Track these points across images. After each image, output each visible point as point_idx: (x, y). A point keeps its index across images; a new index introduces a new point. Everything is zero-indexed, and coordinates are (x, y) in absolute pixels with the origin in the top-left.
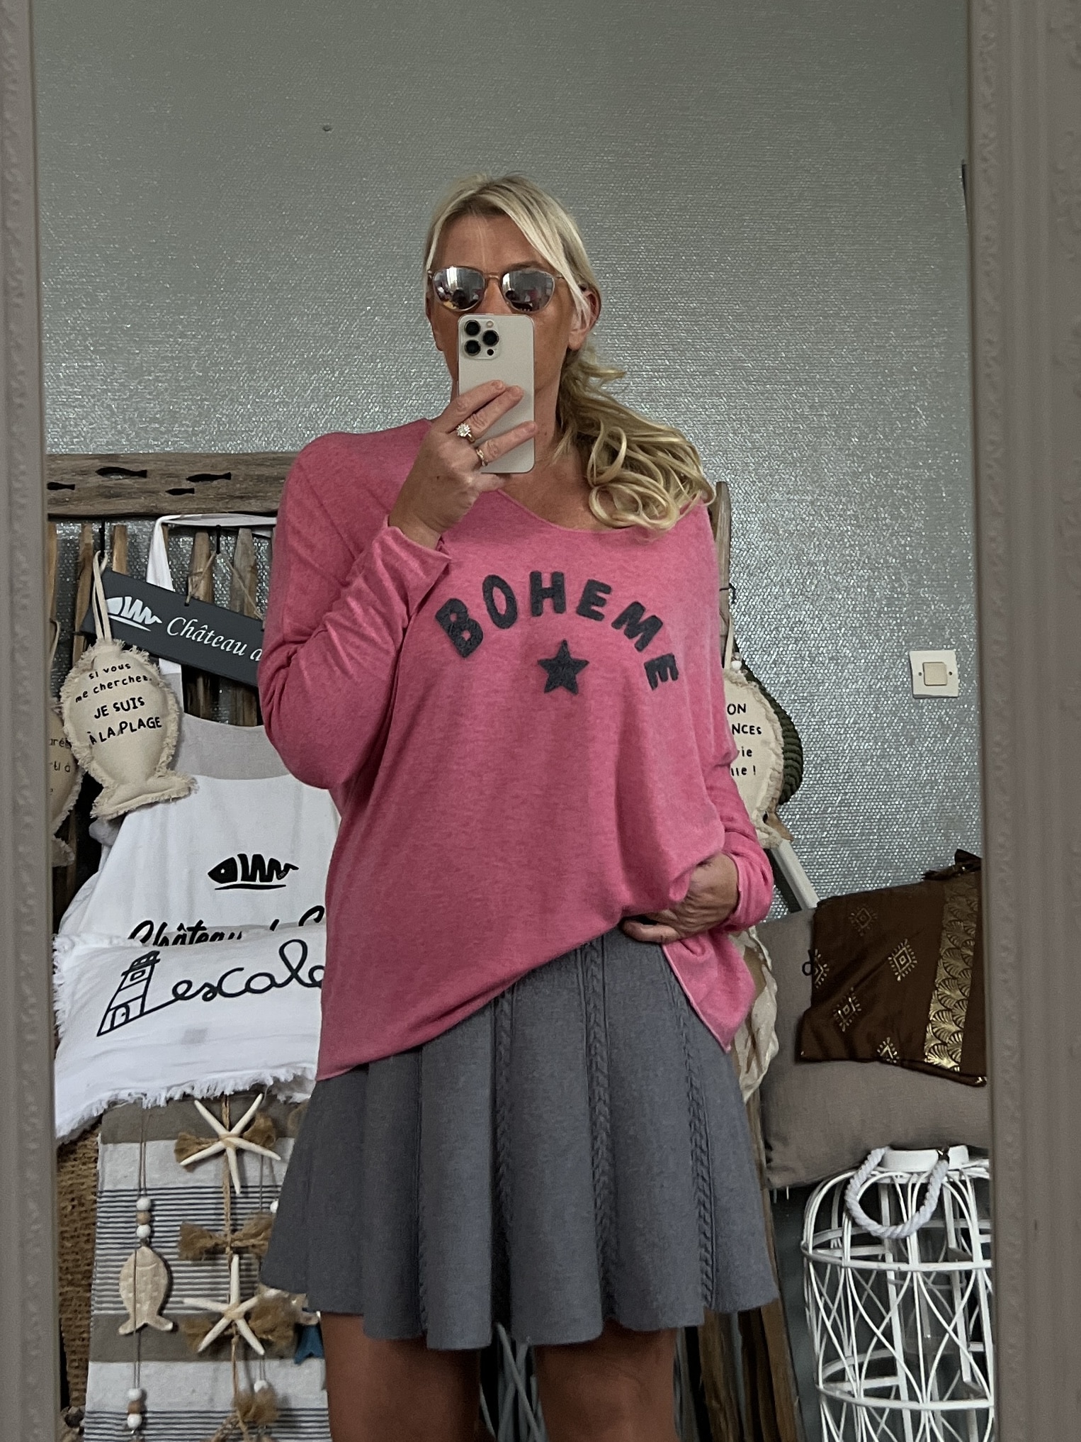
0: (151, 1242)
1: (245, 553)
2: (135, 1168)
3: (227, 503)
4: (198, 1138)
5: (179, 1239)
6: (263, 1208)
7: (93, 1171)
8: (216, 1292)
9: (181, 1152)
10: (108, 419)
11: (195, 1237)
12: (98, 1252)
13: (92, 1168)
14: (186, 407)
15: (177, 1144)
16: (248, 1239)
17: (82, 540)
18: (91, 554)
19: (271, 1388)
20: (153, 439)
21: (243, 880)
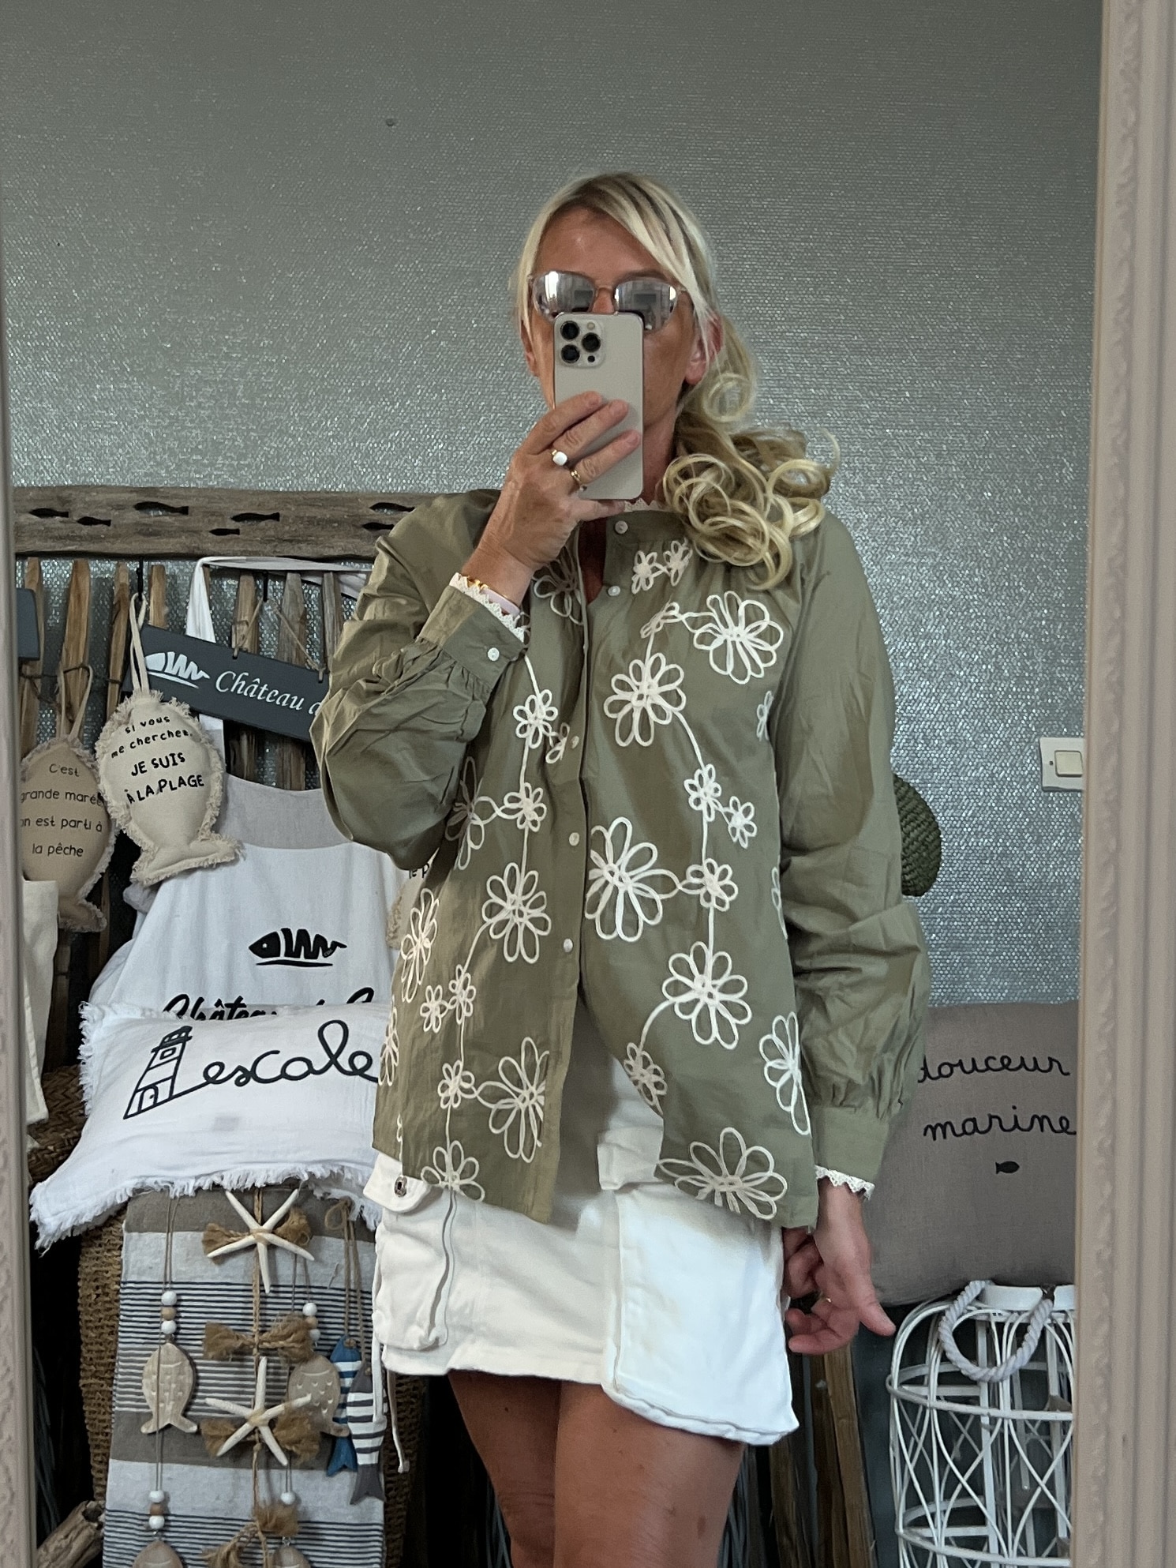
0: (176, 1339)
1: (294, 601)
2: (161, 1260)
3: (275, 546)
4: (228, 1230)
5: (204, 1337)
6: (295, 1310)
7: (118, 1259)
8: (243, 1395)
9: (210, 1243)
10: (146, 449)
11: (220, 1337)
12: (120, 1345)
13: (116, 1256)
14: (232, 437)
15: (204, 1235)
16: (276, 1342)
17: (118, 580)
18: (127, 596)
19: (297, 1500)
20: (196, 472)
21: (286, 955)
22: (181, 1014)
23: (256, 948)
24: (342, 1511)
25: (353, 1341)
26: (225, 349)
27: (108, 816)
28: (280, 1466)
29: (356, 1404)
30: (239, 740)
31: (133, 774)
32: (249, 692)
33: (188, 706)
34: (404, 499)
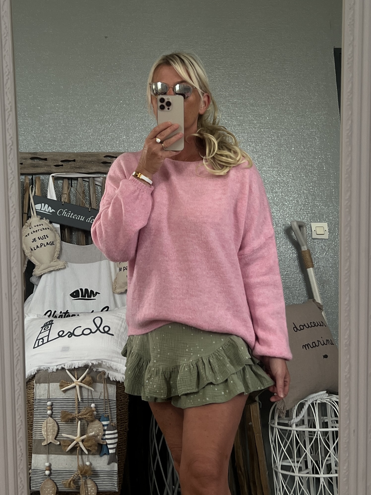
0: (52, 416)
1: (81, 187)
2: (46, 392)
3: (74, 170)
4: (67, 382)
5: (60, 415)
6: (88, 406)
7: (33, 392)
8: (73, 433)
9: (61, 386)
10: (33, 140)
11: (66, 415)
12: (34, 419)
13: (32, 391)
14: (60, 136)
15: (60, 384)
16: (83, 416)
17: (25, 181)
18: (28, 186)
19: (91, 464)
20: (49, 147)
21: (81, 297)
22: (49, 316)
23: (72, 295)
24: (105, 467)
25: (107, 416)
26: (57, 108)
27: (25, 255)
28: (85, 454)
29: (108, 434)
30: (65, 230)
31: (32, 242)
32: (67, 215)
33: (49, 220)
34: (114, 154)
